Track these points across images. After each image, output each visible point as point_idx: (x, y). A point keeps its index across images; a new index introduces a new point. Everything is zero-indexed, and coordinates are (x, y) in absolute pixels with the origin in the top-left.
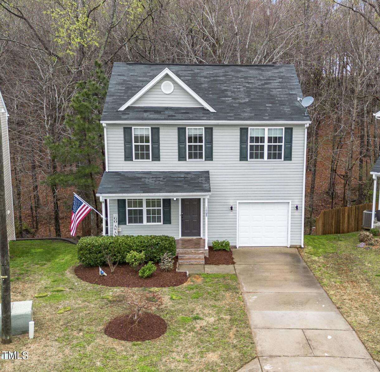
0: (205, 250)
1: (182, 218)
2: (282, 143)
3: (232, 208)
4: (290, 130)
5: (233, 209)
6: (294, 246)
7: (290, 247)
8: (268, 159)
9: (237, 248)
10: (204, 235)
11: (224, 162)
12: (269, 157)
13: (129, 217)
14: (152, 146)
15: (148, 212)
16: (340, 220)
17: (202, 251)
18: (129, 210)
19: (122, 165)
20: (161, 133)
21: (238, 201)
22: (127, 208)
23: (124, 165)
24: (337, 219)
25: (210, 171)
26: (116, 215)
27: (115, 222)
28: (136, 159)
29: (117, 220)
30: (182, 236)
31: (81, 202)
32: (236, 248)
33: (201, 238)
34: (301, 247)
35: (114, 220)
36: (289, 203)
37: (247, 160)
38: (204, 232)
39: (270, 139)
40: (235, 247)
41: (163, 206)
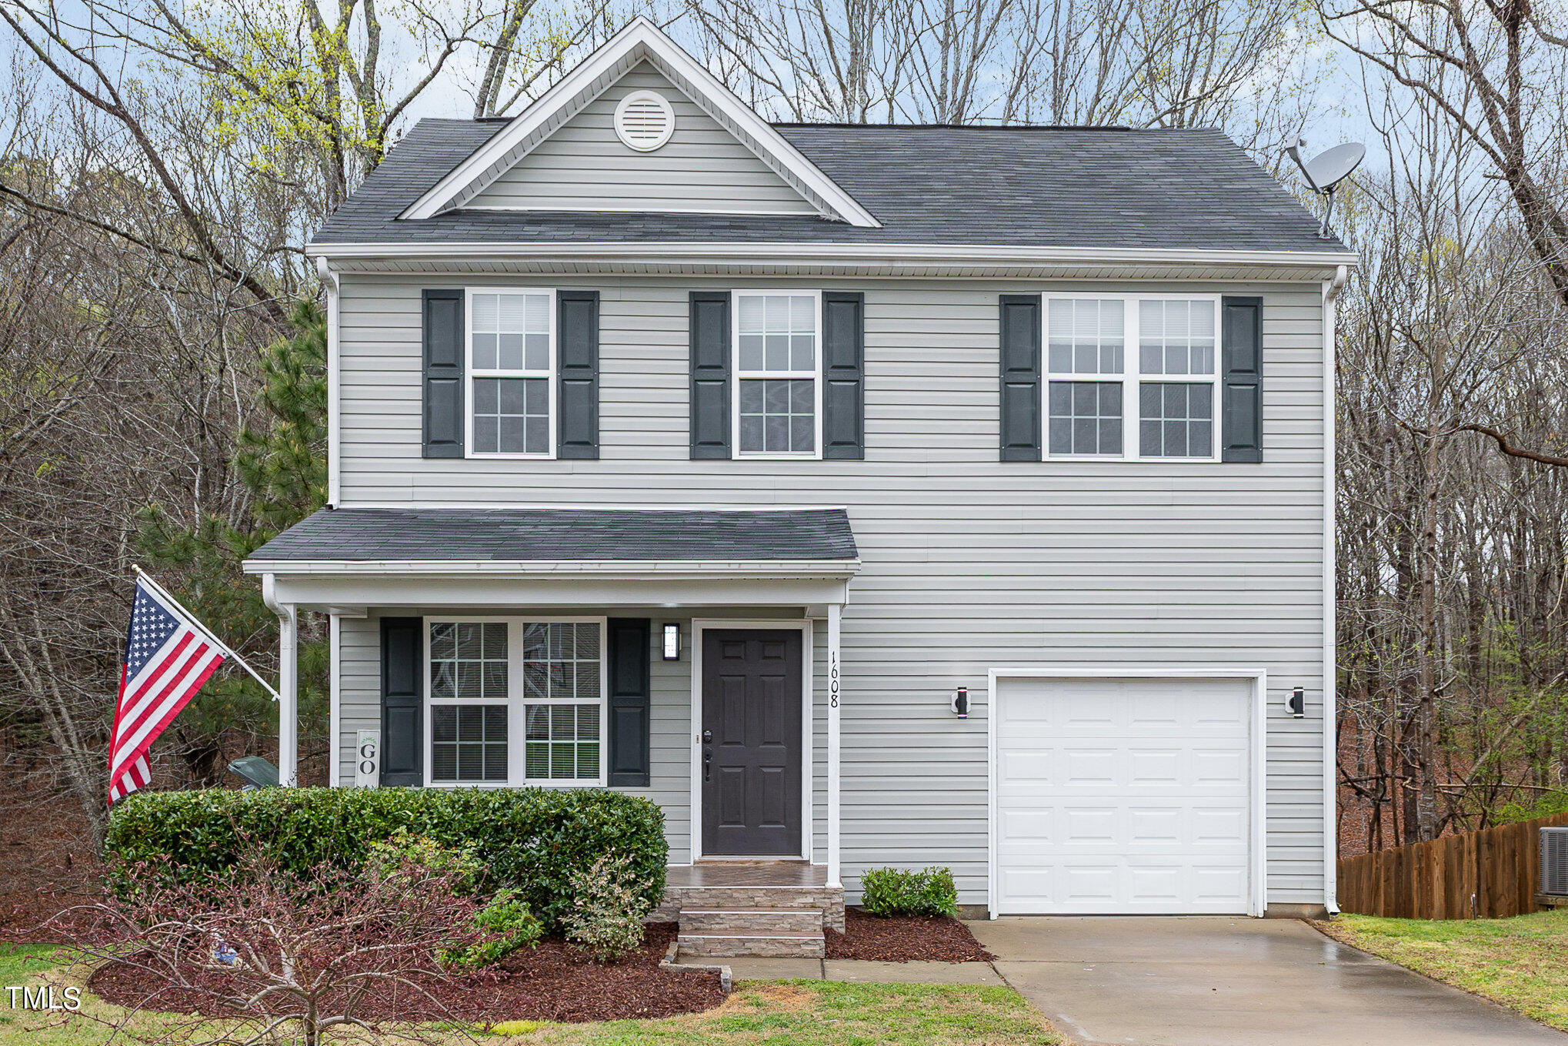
0: (824, 891)
1: (706, 755)
2: (1212, 372)
3: (961, 703)
4: (1249, 312)
5: (969, 708)
6: (1288, 910)
7: (1266, 915)
8: (1142, 453)
9: (993, 916)
10: (821, 848)
11: (921, 470)
12: (1148, 446)
13: (436, 749)
14: (562, 382)
15: (536, 718)
16: (1411, 900)
17: (810, 900)
18: (435, 709)
19: (407, 479)
20: (604, 322)
21: (994, 671)
22: (429, 702)
23: (420, 479)
24: (1398, 893)
25: (852, 512)
26: (371, 737)
27: (367, 767)
28: (477, 448)
29: (376, 760)
30: (705, 851)
31: (170, 618)
32: (987, 916)
33: (806, 863)
34: (1324, 915)
35: (360, 759)
36: (1251, 680)
37: (1039, 461)
38: (821, 833)
39: (1150, 356)
40: (982, 913)
41: (613, 692)
